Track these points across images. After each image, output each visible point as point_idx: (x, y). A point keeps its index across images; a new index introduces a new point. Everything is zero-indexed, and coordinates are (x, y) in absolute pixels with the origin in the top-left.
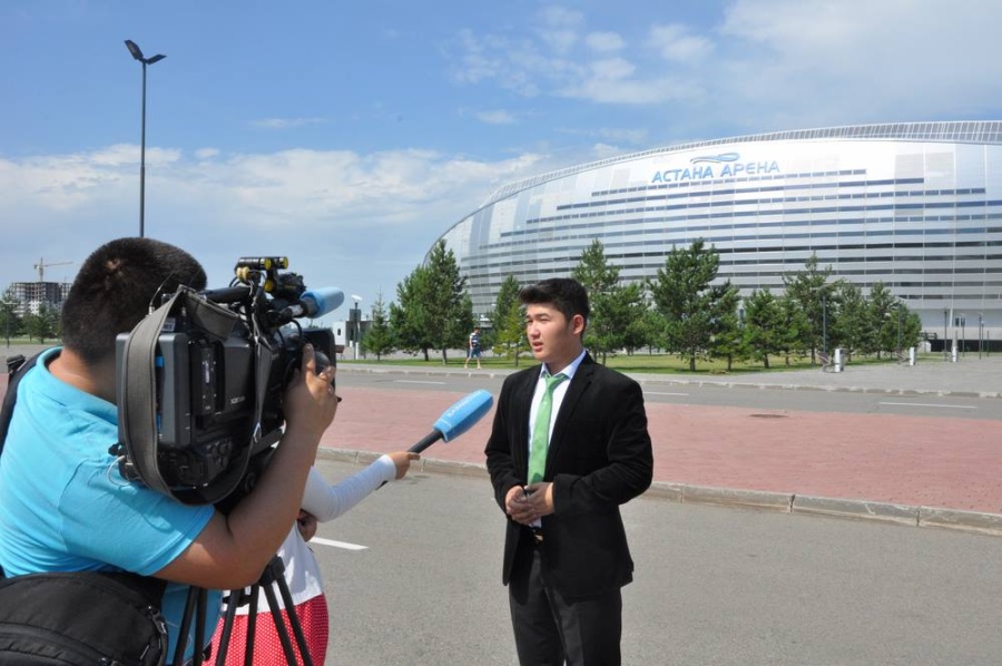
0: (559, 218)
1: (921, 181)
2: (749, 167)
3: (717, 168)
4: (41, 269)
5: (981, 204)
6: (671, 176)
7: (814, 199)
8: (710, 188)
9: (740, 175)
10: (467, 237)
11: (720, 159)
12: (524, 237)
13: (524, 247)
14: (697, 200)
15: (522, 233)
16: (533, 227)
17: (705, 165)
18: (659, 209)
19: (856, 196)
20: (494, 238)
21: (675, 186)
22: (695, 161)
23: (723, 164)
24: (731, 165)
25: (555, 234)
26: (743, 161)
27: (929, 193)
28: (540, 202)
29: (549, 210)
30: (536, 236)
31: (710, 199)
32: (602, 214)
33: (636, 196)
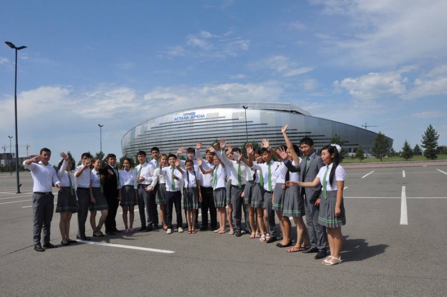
0: (151, 131)
1: (238, 119)
2: (197, 116)
3: (190, 116)
4: (5, 149)
5: (252, 125)
6: (179, 119)
7: (213, 124)
8: (188, 122)
9: (196, 118)
10: (130, 136)
11: (190, 114)
12: (143, 137)
13: (143, 139)
14: (185, 125)
15: (142, 135)
16: (145, 134)
17: (187, 116)
18: (176, 128)
19: (223, 124)
20: (136, 137)
21: (179, 122)
22: (184, 115)
23: (191, 116)
24: (193, 116)
25: (151, 135)
26: (196, 115)
27: (240, 122)
28: (147, 127)
29: (149, 129)
30: (146, 136)
31: (188, 125)
32: (162, 130)
33: (170, 124)
